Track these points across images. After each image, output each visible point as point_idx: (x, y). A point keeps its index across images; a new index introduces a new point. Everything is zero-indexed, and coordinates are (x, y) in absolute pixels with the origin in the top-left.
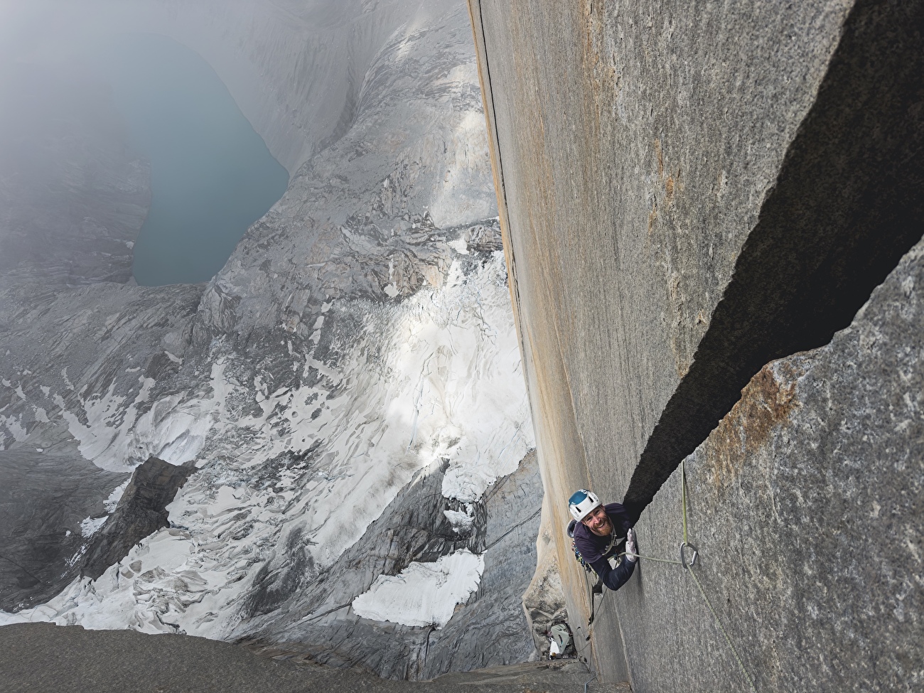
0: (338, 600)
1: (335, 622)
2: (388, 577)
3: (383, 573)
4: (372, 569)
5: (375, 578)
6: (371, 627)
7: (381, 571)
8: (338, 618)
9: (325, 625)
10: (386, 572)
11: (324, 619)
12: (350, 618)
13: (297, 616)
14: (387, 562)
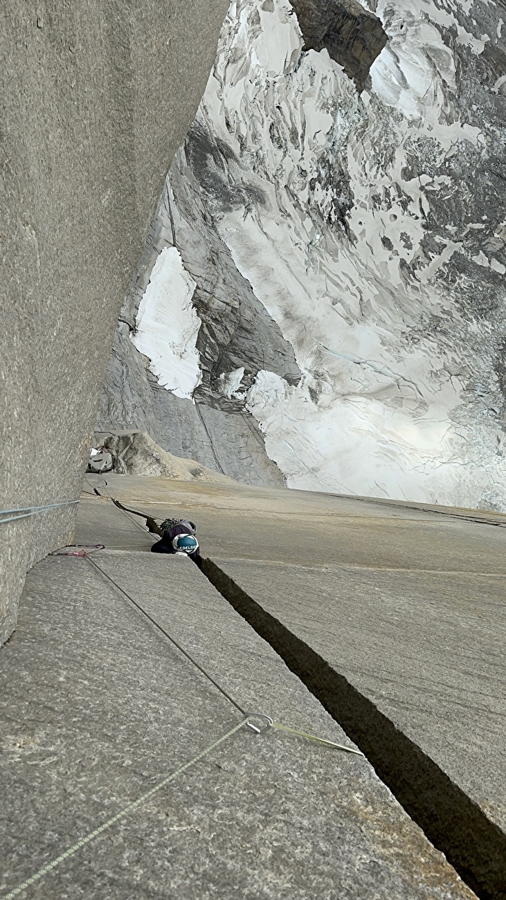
0: (182, 232)
1: (160, 225)
2: (193, 292)
3: (198, 287)
4: (204, 276)
5: (195, 277)
6: (147, 264)
7: (200, 286)
8: (164, 229)
9: (160, 213)
10: (198, 291)
11: (166, 213)
12: (161, 242)
13: (175, 183)
14: (207, 294)
